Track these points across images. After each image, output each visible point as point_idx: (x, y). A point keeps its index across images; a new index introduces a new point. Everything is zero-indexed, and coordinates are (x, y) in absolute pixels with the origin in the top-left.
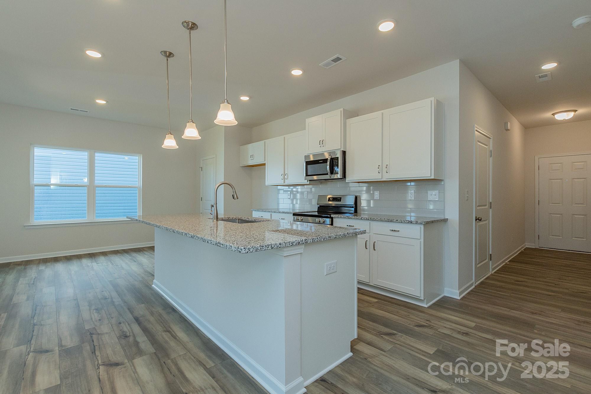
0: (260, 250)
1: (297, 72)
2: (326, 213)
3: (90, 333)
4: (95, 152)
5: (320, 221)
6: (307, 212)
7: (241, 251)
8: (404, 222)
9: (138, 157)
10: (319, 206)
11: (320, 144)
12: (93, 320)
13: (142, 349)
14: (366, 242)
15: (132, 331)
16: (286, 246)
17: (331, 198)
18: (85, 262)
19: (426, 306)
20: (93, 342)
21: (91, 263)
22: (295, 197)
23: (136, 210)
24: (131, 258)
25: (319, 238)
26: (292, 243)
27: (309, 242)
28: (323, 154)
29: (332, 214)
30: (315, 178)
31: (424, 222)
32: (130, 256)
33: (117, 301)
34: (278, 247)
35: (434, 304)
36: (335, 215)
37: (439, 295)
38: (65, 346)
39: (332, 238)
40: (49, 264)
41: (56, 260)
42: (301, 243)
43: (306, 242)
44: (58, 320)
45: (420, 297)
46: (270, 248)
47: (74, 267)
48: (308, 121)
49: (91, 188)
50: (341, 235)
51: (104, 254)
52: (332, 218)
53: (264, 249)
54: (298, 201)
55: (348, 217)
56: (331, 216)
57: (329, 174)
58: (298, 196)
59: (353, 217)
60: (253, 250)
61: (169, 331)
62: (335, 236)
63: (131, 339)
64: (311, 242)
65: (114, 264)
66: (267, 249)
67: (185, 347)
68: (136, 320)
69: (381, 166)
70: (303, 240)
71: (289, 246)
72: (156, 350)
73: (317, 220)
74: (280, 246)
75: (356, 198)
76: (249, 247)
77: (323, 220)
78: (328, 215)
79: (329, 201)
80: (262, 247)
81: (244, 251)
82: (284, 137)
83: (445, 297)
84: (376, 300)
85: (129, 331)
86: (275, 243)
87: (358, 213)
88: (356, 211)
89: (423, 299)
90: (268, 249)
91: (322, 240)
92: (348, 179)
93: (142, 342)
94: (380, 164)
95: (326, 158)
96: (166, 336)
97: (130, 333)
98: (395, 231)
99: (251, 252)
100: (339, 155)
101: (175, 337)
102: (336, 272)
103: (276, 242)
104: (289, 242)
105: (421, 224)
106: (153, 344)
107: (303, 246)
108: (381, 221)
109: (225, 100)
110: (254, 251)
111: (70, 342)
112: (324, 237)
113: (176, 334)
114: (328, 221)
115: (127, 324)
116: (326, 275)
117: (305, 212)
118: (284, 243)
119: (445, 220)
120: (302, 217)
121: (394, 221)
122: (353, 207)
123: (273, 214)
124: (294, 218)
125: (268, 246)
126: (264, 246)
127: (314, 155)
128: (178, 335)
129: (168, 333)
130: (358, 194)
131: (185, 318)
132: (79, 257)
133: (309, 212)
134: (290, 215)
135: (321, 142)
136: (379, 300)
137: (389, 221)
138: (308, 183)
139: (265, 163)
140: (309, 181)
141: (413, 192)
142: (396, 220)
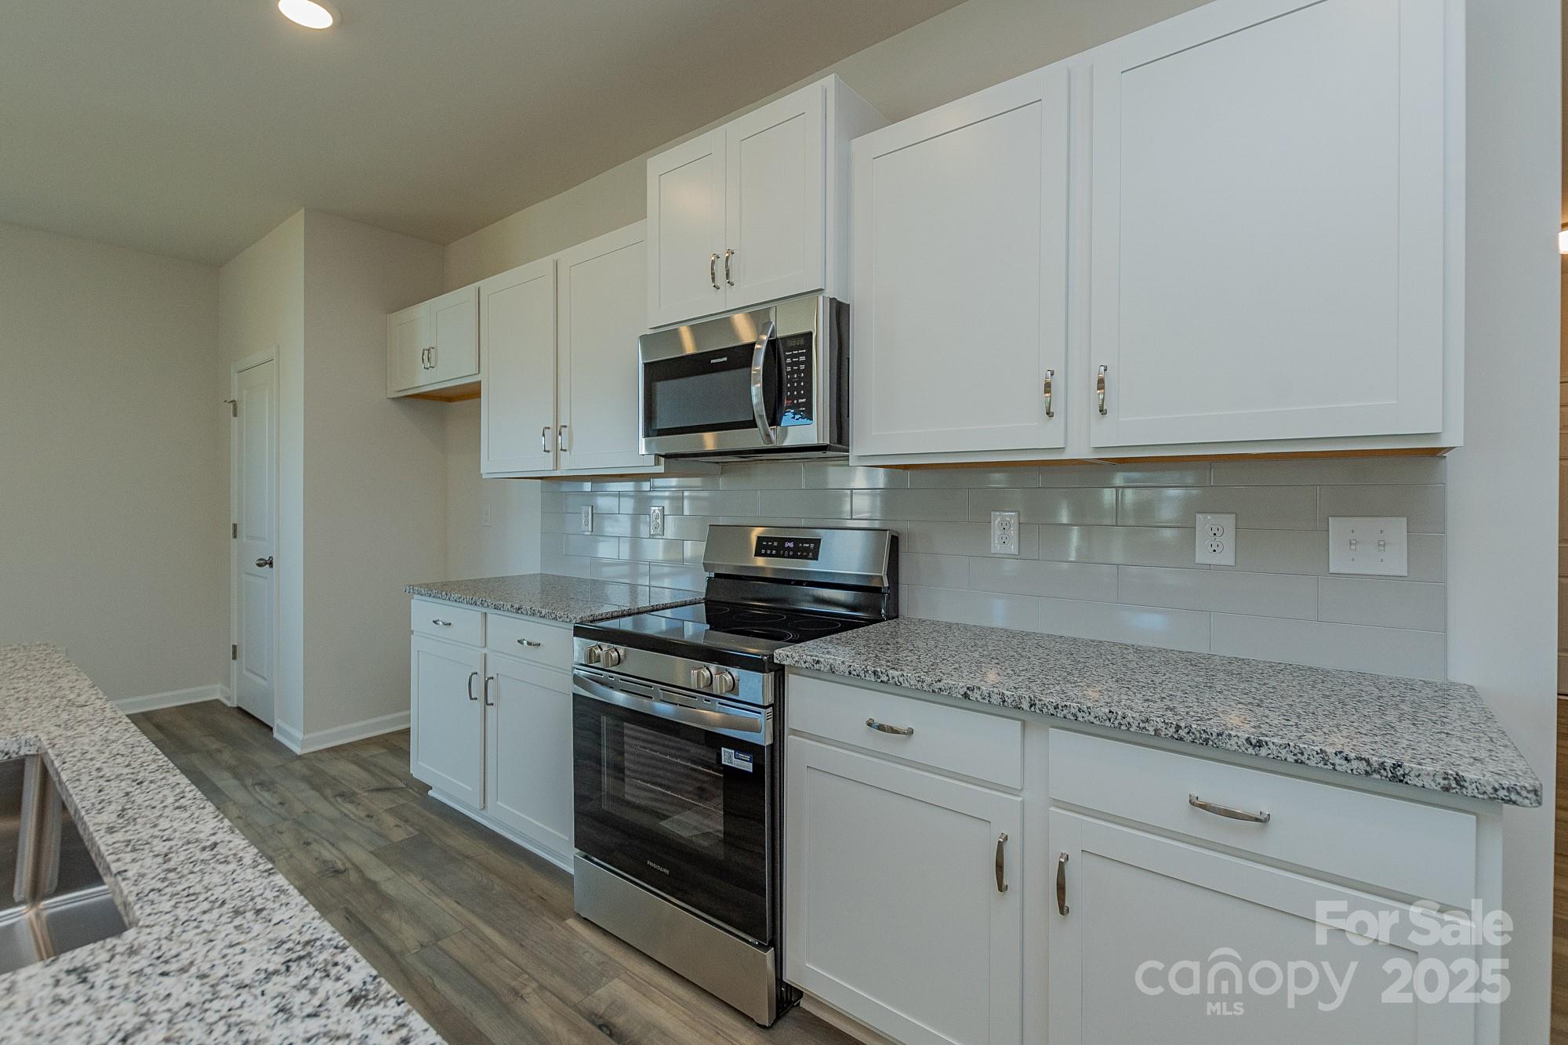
5: (710, 683)
10: (712, 575)
11: (713, 278)
14: (998, 845)
17: (768, 540)
28: (726, 325)
29: (776, 644)
36: (797, 655)
48: (656, 165)
52: (779, 673)
56: (768, 655)
57: (759, 422)
69: (1060, 376)
73: (698, 673)
75: (895, 543)
77: (730, 678)
79: (758, 553)
82: (556, 263)
87: (900, 621)
92: (859, 452)
94: (1057, 366)
95: (741, 344)
98: (1231, 814)
100: (814, 320)
120: (620, 647)
121: (1230, 744)
122: (877, 590)
123: (491, 619)
127: (697, 331)
134: (564, 626)
135: (720, 265)
137: (1181, 739)
138: (661, 469)
139: (480, 382)
140: (662, 459)
141: (1229, 521)
142: (1248, 740)
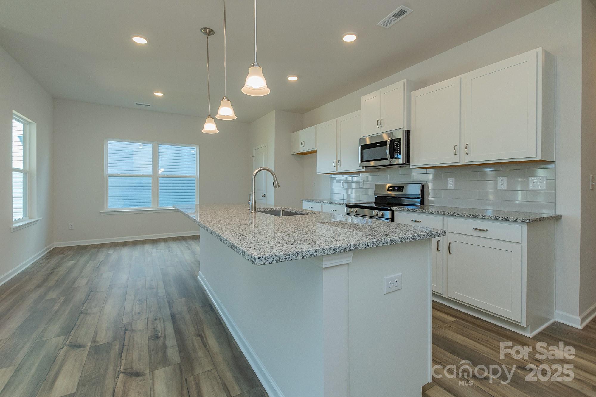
0: (284, 260)
1: (350, 38)
2: (384, 204)
3: (126, 328)
4: (159, 144)
5: (377, 215)
6: (362, 203)
7: (254, 261)
8: (496, 218)
9: (195, 148)
10: (376, 196)
11: (377, 125)
12: (133, 313)
13: (168, 356)
14: (438, 242)
15: (165, 330)
16: (324, 254)
17: (391, 187)
18: (148, 248)
19: (530, 336)
20: (124, 340)
21: (151, 250)
22: (350, 186)
23: (194, 199)
24: (187, 246)
25: (375, 243)
26: (334, 250)
27: (361, 248)
28: (380, 136)
29: (392, 206)
30: (372, 163)
31: (529, 220)
32: (186, 243)
33: (162, 292)
34: (313, 256)
35: (541, 333)
36: (396, 208)
37: (547, 320)
38: (97, 342)
39: (395, 242)
40: (118, 248)
41: (125, 244)
42: (347, 249)
43: (356, 248)
44: (103, 309)
45: (520, 323)
46: (300, 257)
47: (137, 252)
48: (363, 99)
49: (155, 177)
50: (409, 238)
51: (165, 240)
52: (393, 211)
53: (290, 259)
54: (354, 191)
55: (413, 210)
56: (391, 208)
57: (388, 158)
58: (354, 185)
59: (421, 210)
60: (273, 261)
61: (200, 336)
62: (399, 240)
63: (161, 341)
64: (364, 248)
65: (171, 251)
66: (295, 258)
67: (213, 361)
68: (172, 317)
69: (458, 146)
70: (351, 245)
71: (329, 253)
72: (181, 361)
73: (374, 212)
74: (315, 254)
75: (423, 187)
76: (266, 256)
77: (382, 213)
78: (388, 207)
79: (388, 190)
80: (287, 256)
81: (259, 262)
82: (337, 120)
83: (555, 324)
84: (453, 319)
85: (162, 331)
86: (308, 250)
87: (425, 206)
88: (422, 203)
89: (526, 327)
90: (297, 258)
91: (381, 245)
92: (412, 165)
93: (171, 347)
94: (458, 144)
95: (384, 140)
96: (196, 341)
97: (161, 334)
98: (480, 230)
99: (270, 263)
100: (401, 135)
101: (204, 344)
102: (401, 289)
103: (309, 248)
104: (329, 248)
105: (523, 222)
106: (180, 352)
107: (352, 254)
108: (460, 216)
109: (254, 63)
110: (275, 262)
111: (103, 338)
112: (383, 241)
113: (207, 341)
114: (387, 214)
115: (162, 321)
116: (386, 294)
117: (360, 204)
118: (321, 250)
119: (557, 218)
120: (357, 209)
121: (480, 217)
122: (418, 198)
123: (324, 205)
124: (347, 210)
125: (296, 255)
126: (291, 255)
127: (370, 138)
128: (209, 342)
129: (199, 338)
130: (425, 183)
131: (221, 320)
132: (144, 242)
133: (365, 203)
134: (343, 206)
135: (379, 122)
136: (458, 320)
137: (471, 217)
138: (364, 170)
139: (316, 150)
140: (364, 168)
141: (505, 178)
142: (483, 216)
